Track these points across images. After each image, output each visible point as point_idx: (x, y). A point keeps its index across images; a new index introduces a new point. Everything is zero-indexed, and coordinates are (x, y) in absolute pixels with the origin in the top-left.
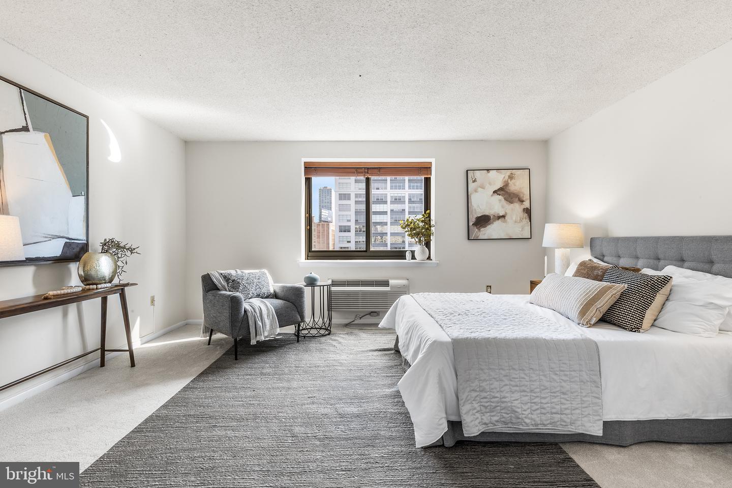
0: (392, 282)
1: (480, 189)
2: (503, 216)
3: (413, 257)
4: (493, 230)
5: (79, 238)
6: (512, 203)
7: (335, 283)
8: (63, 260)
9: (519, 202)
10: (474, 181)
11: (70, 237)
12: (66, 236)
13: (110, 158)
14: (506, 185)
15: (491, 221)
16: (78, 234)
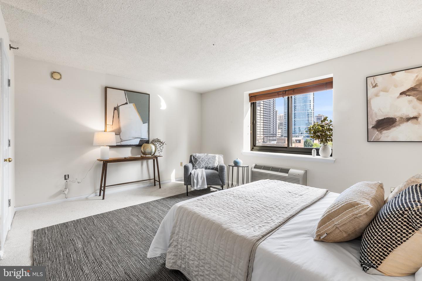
0: (291, 171)
1: (381, 93)
2: (415, 118)
3: (318, 154)
4: (399, 132)
5: (145, 138)
7: (256, 167)
8: (140, 145)
10: (376, 86)
11: (142, 138)
12: (141, 138)
13: (161, 108)
14: (420, 83)
15: (397, 123)
16: (145, 136)
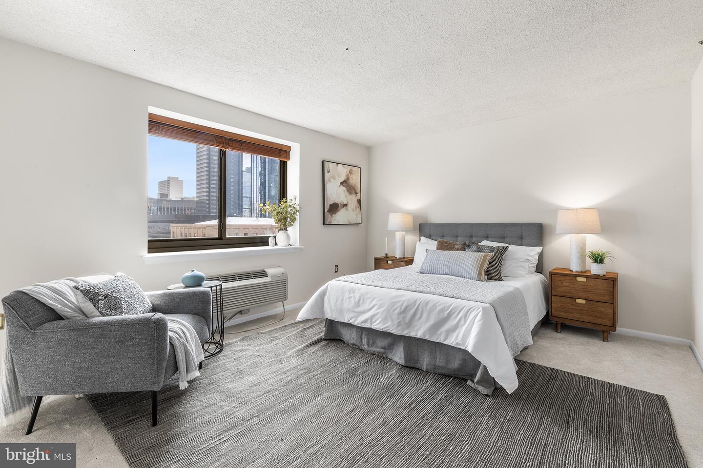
0: (269, 271)
1: (332, 180)
2: (346, 205)
3: (276, 243)
4: (340, 217)
6: (351, 194)
9: (355, 194)
10: (329, 172)
14: (348, 178)
15: (339, 208)
